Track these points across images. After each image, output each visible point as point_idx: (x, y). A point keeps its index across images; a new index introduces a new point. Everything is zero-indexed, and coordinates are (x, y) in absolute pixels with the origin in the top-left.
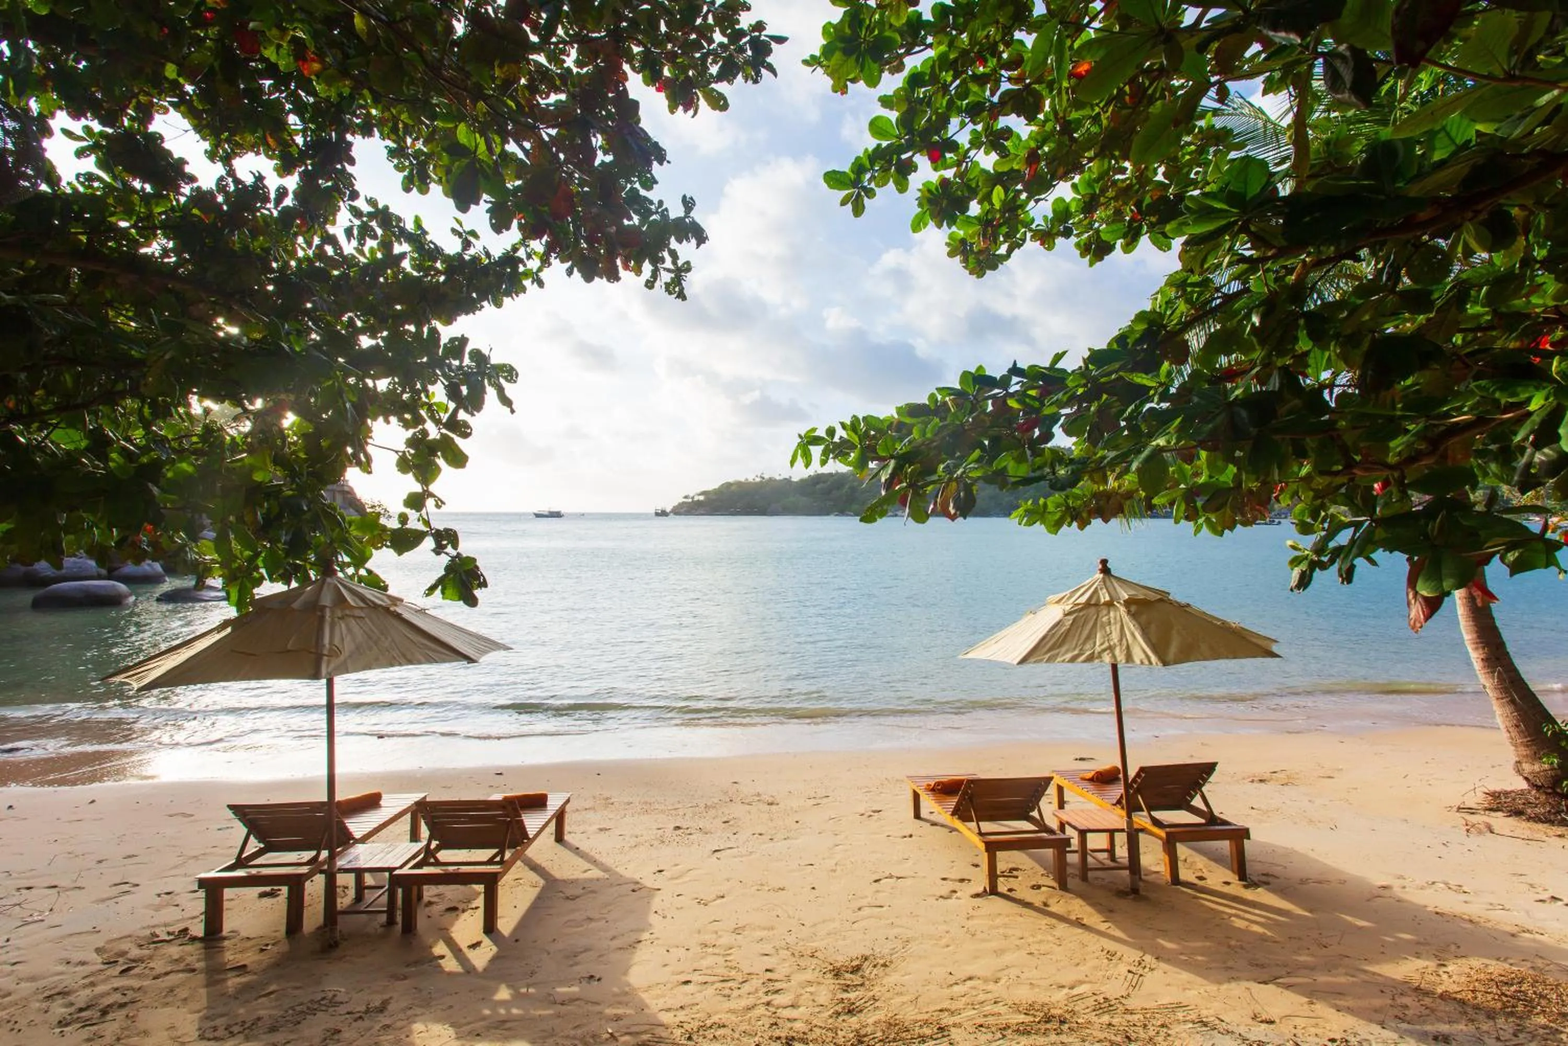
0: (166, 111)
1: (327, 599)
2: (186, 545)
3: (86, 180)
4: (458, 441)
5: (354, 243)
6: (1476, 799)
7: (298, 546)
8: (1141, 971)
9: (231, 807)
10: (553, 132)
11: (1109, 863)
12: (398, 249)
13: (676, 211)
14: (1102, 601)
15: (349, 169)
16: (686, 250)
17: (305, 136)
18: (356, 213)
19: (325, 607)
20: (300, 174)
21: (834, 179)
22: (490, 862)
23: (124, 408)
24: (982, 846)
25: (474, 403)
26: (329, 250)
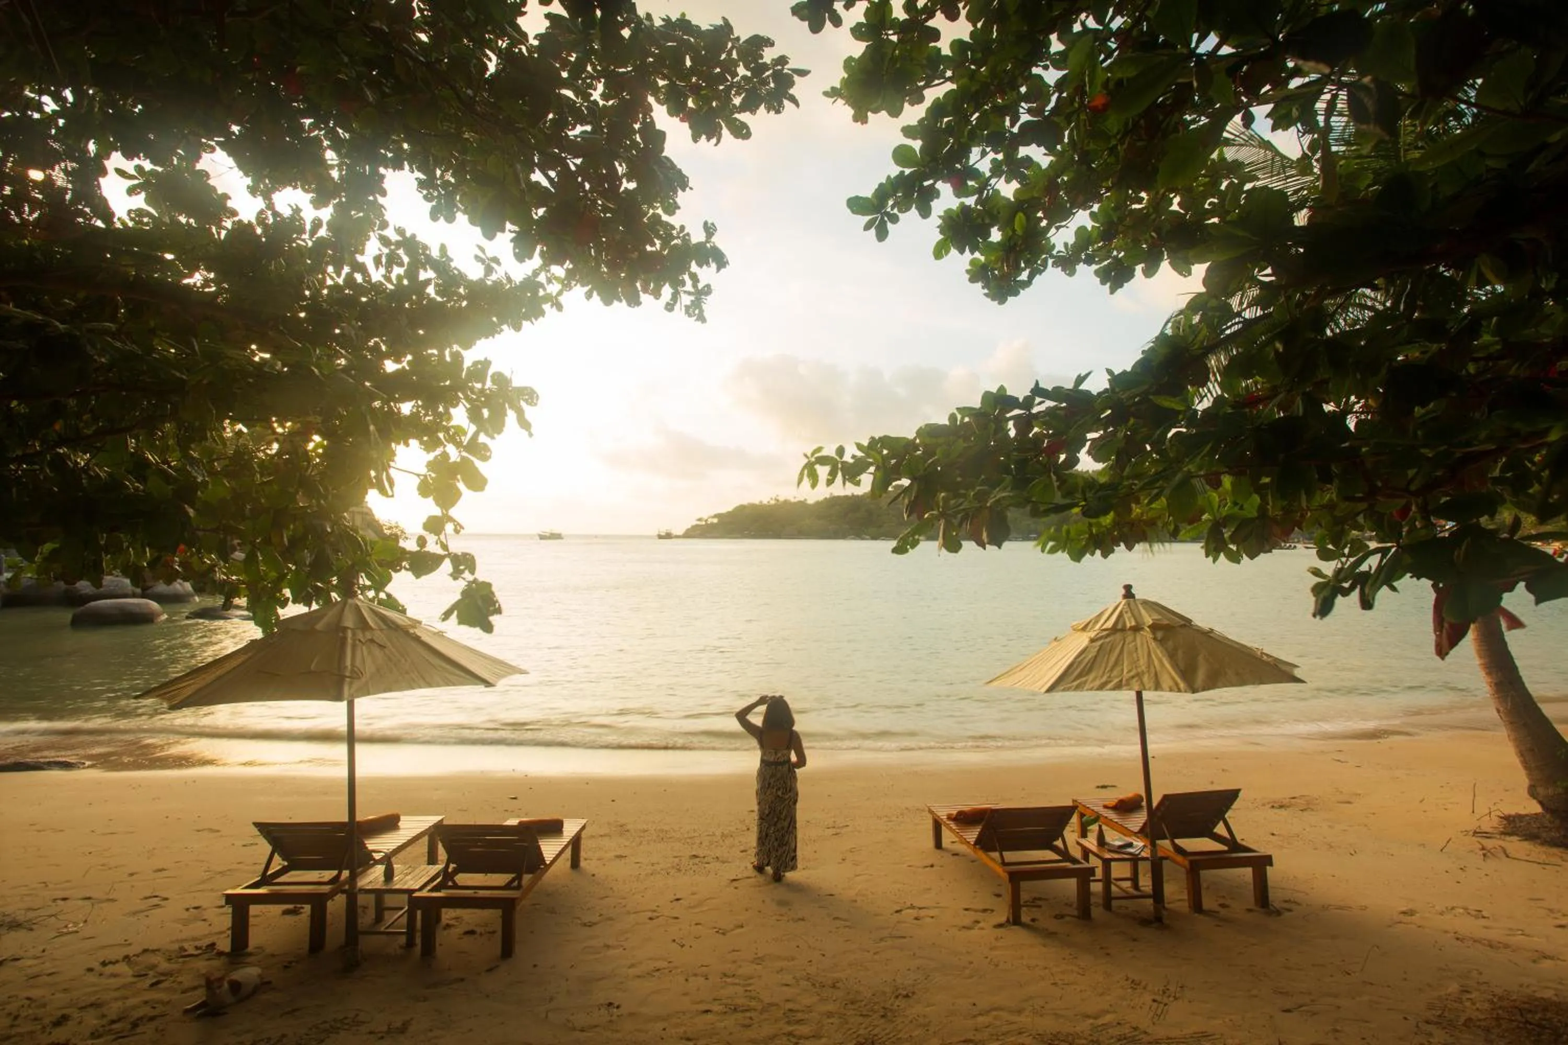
0: (213, 150)
1: (349, 621)
2: (215, 566)
3: (137, 215)
4: (478, 464)
5: (382, 270)
6: (1490, 824)
7: (321, 568)
8: (1165, 1000)
9: (257, 825)
10: (578, 161)
11: (1132, 891)
12: (423, 275)
13: (697, 236)
14: (1128, 625)
15: (381, 200)
16: (706, 274)
17: (340, 170)
18: (385, 241)
19: (346, 628)
20: (335, 206)
21: (857, 205)
22: (508, 887)
23: (163, 432)
24: (1005, 876)
25: (495, 425)
26: (359, 278)
